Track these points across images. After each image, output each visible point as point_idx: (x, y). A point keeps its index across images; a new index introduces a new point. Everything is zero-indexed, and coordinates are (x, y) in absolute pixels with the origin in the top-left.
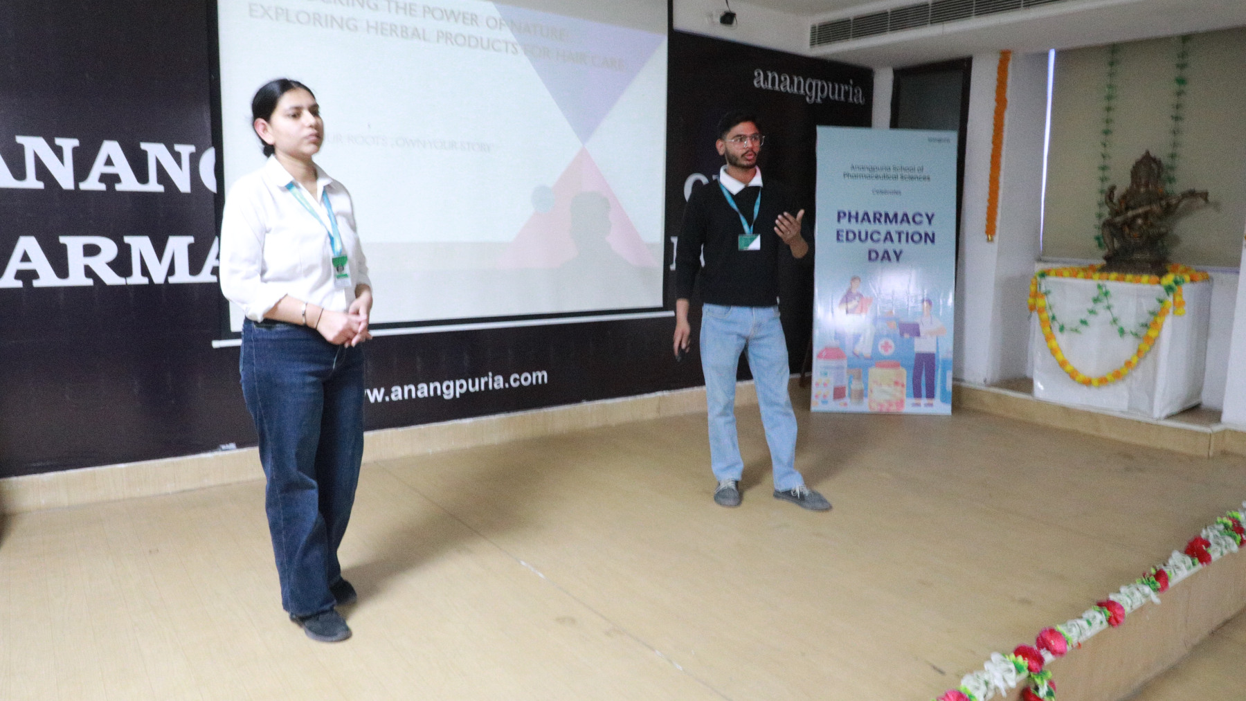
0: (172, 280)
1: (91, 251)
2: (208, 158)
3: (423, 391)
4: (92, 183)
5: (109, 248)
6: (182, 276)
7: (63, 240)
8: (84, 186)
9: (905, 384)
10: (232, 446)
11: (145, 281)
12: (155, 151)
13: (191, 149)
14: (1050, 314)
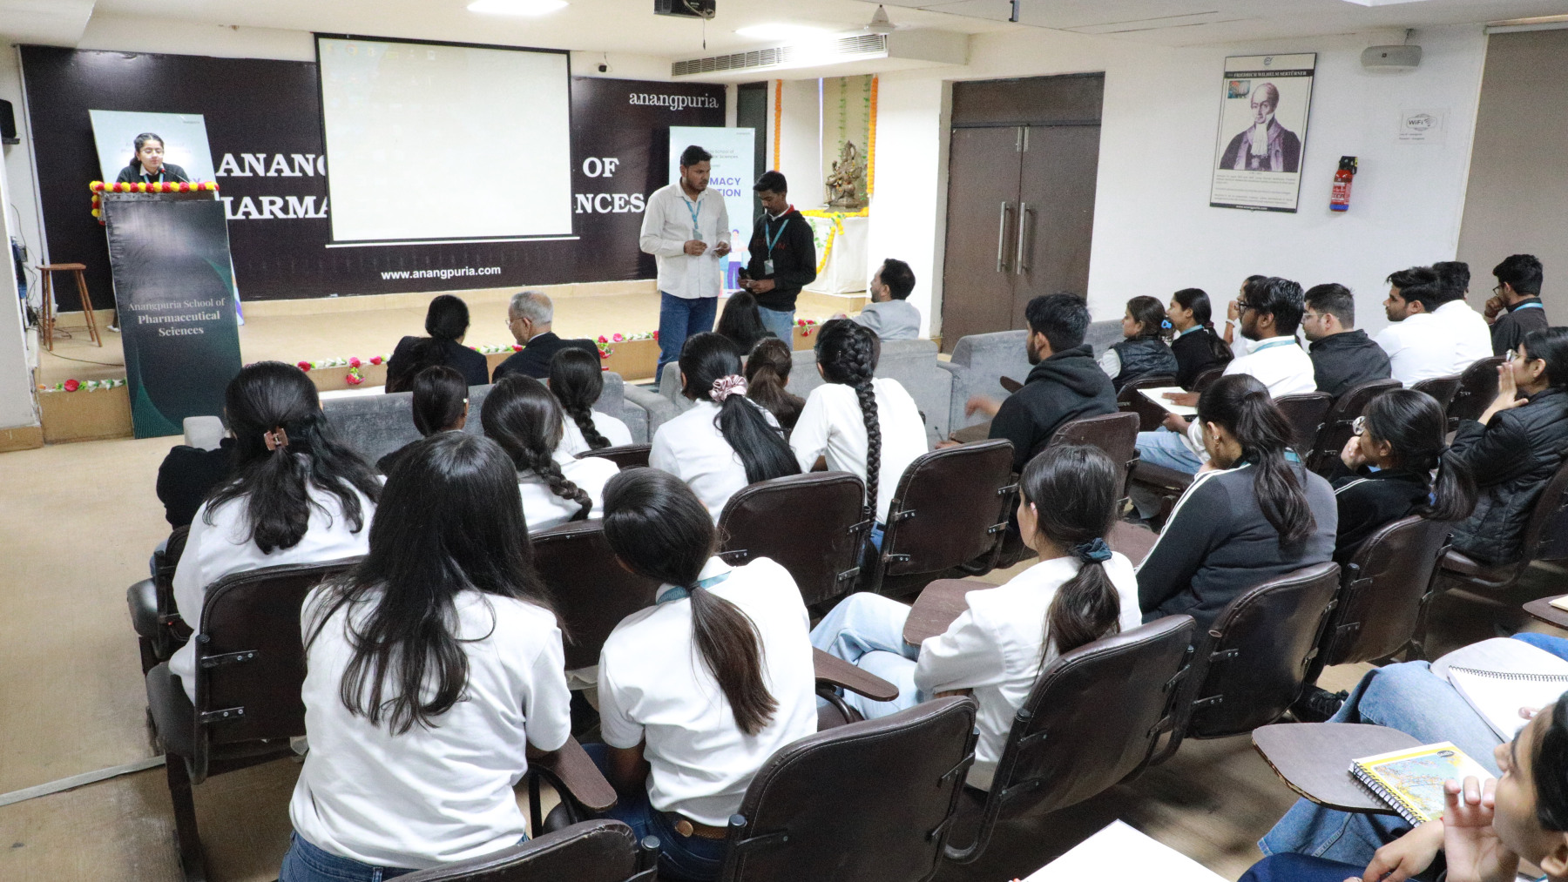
0: (307, 216)
1: (272, 203)
2: (321, 161)
3: (430, 274)
4: (272, 173)
5: (279, 202)
6: (311, 214)
7: (261, 198)
8: (268, 174)
10: (336, 295)
11: (295, 217)
12: (298, 158)
13: (314, 156)
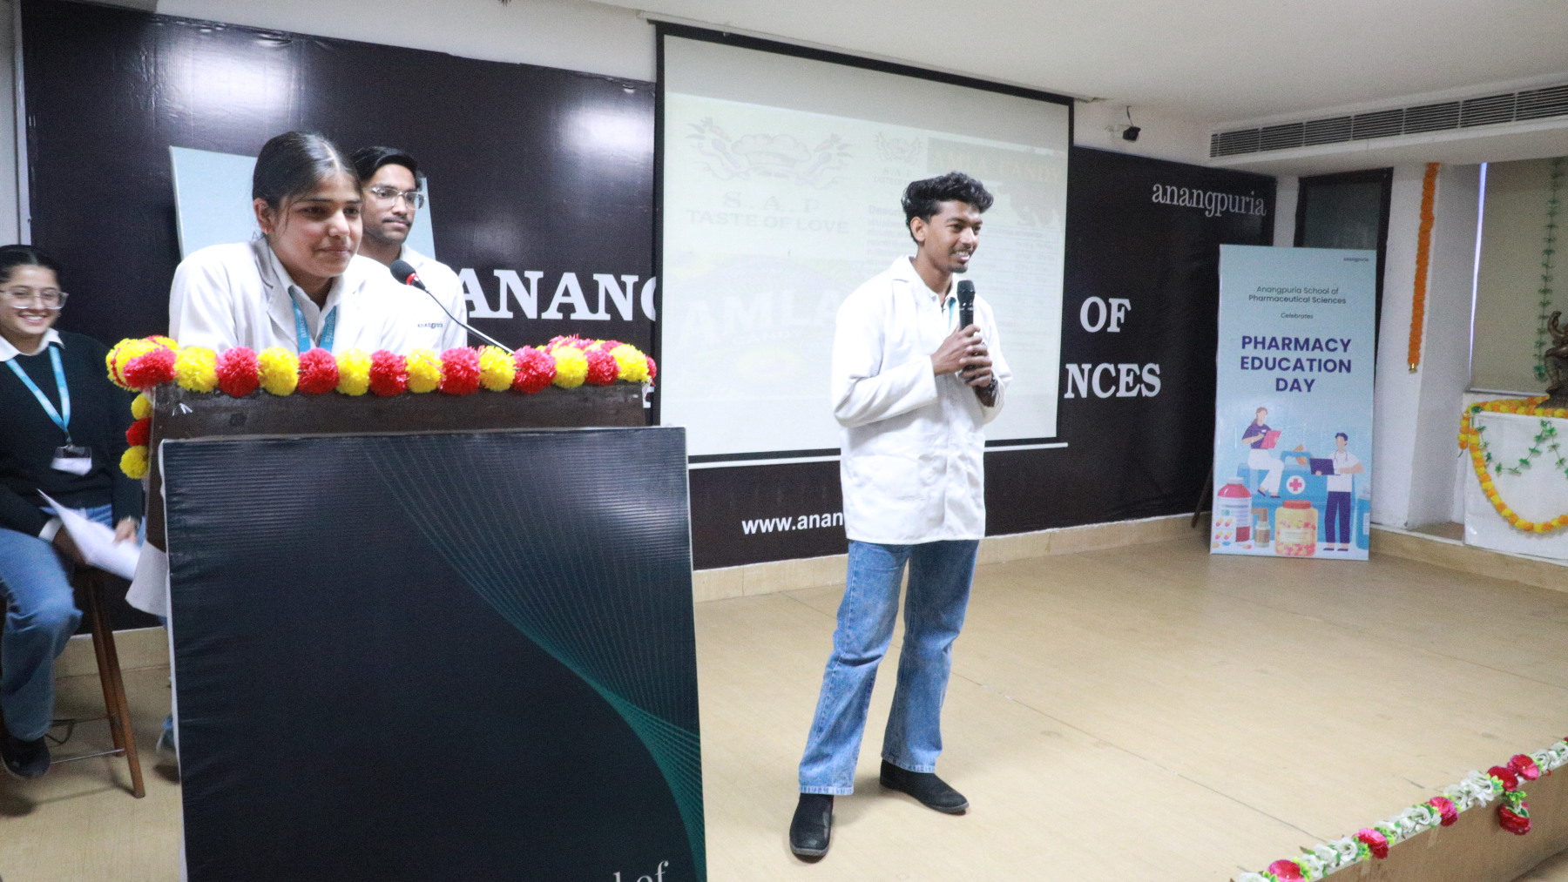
2: (649, 288)
3: (827, 521)
4: (552, 313)
8: (545, 316)
9: (1317, 526)
12: (606, 281)
14: (1485, 453)
